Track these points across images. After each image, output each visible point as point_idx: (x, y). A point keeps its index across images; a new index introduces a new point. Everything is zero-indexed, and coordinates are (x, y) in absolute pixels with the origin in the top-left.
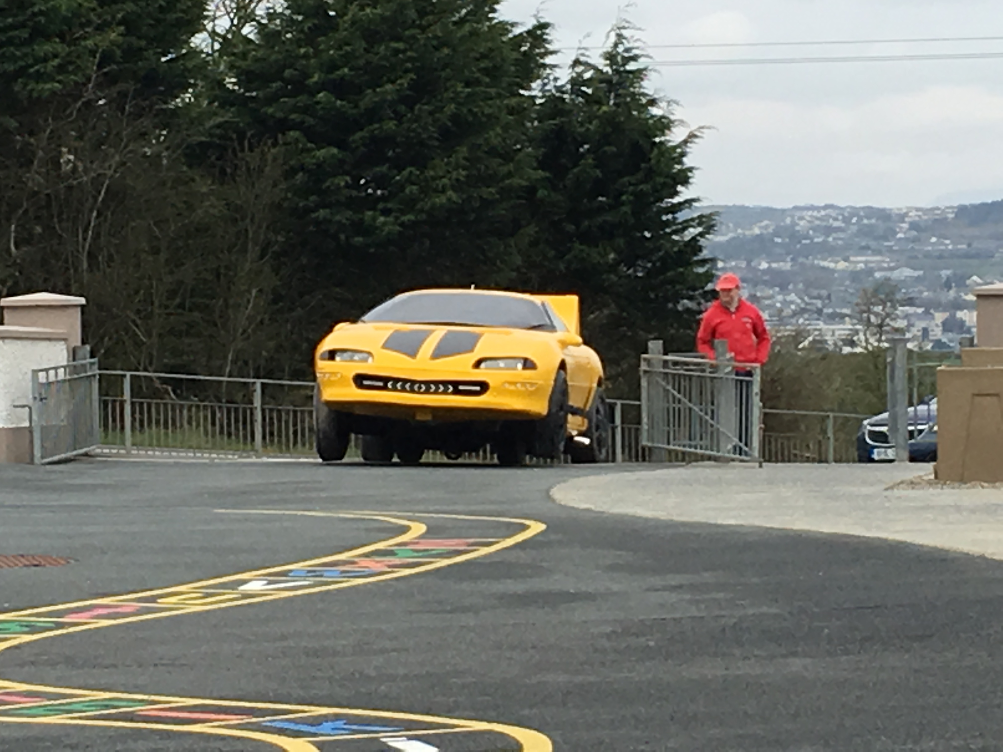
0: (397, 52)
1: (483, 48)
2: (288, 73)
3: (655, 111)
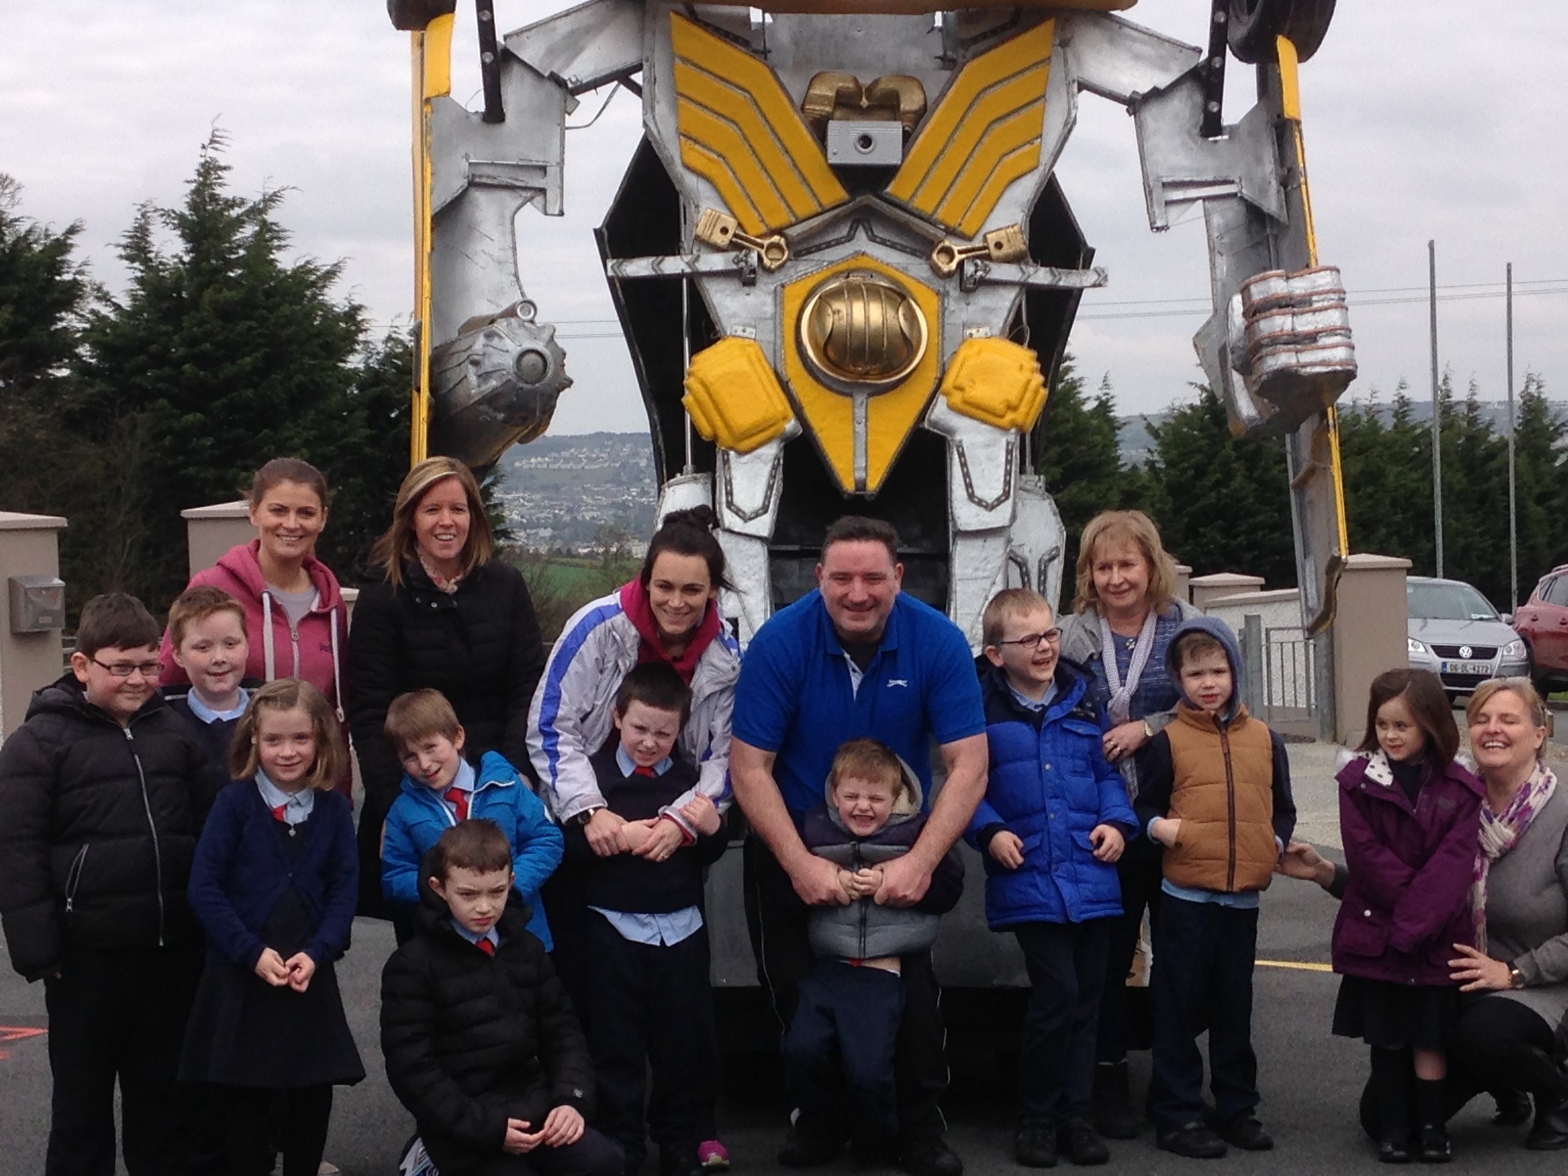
1: (315, 325)
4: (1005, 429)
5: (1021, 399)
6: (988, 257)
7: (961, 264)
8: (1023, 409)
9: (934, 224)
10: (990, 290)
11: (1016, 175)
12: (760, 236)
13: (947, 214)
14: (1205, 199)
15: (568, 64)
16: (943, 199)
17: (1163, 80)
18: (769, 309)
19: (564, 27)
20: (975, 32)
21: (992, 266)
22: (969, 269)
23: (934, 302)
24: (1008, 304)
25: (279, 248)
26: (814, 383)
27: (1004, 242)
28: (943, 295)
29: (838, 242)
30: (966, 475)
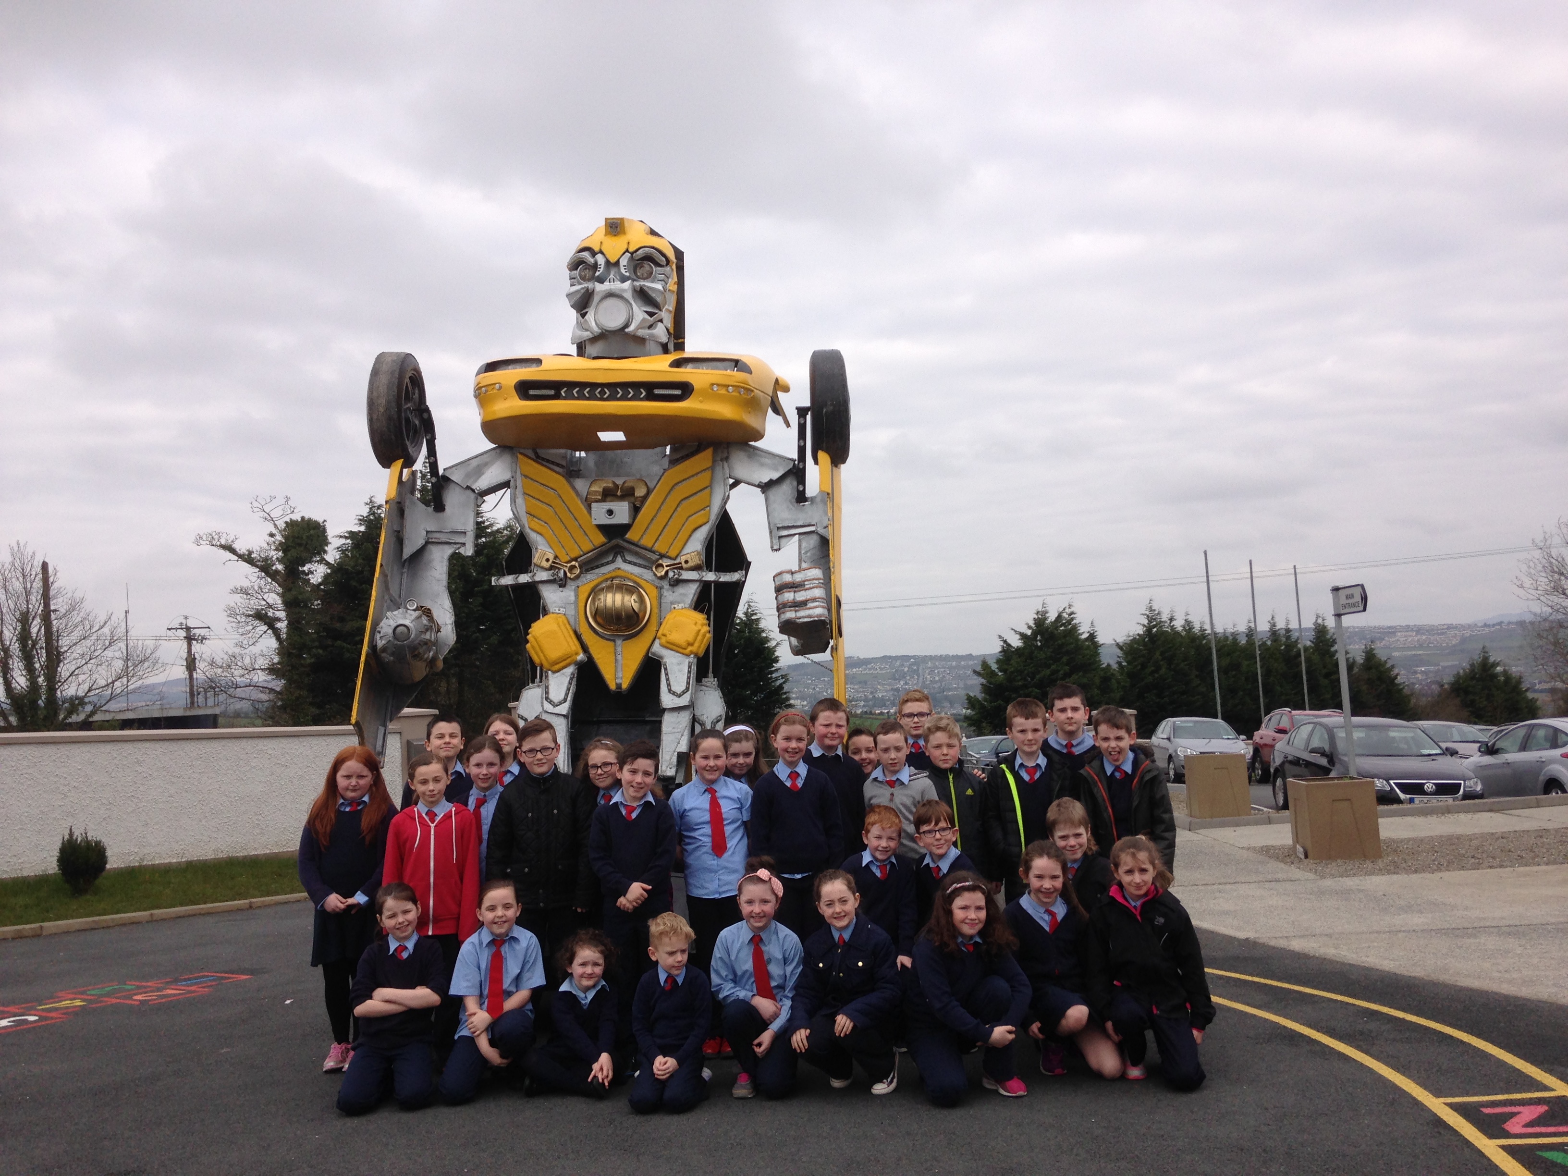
3: (763, 635)
4: (688, 655)
5: (695, 640)
6: (681, 568)
7: (667, 572)
8: (696, 644)
9: (654, 552)
10: (684, 584)
11: (696, 526)
12: (567, 562)
13: (660, 547)
14: (800, 534)
15: (476, 481)
16: (657, 540)
17: (775, 475)
18: (573, 598)
19: (474, 463)
20: (678, 456)
21: (682, 572)
22: (671, 574)
23: (654, 592)
24: (693, 592)
26: (595, 635)
27: (689, 560)
28: (660, 588)
29: (608, 563)
30: (668, 680)
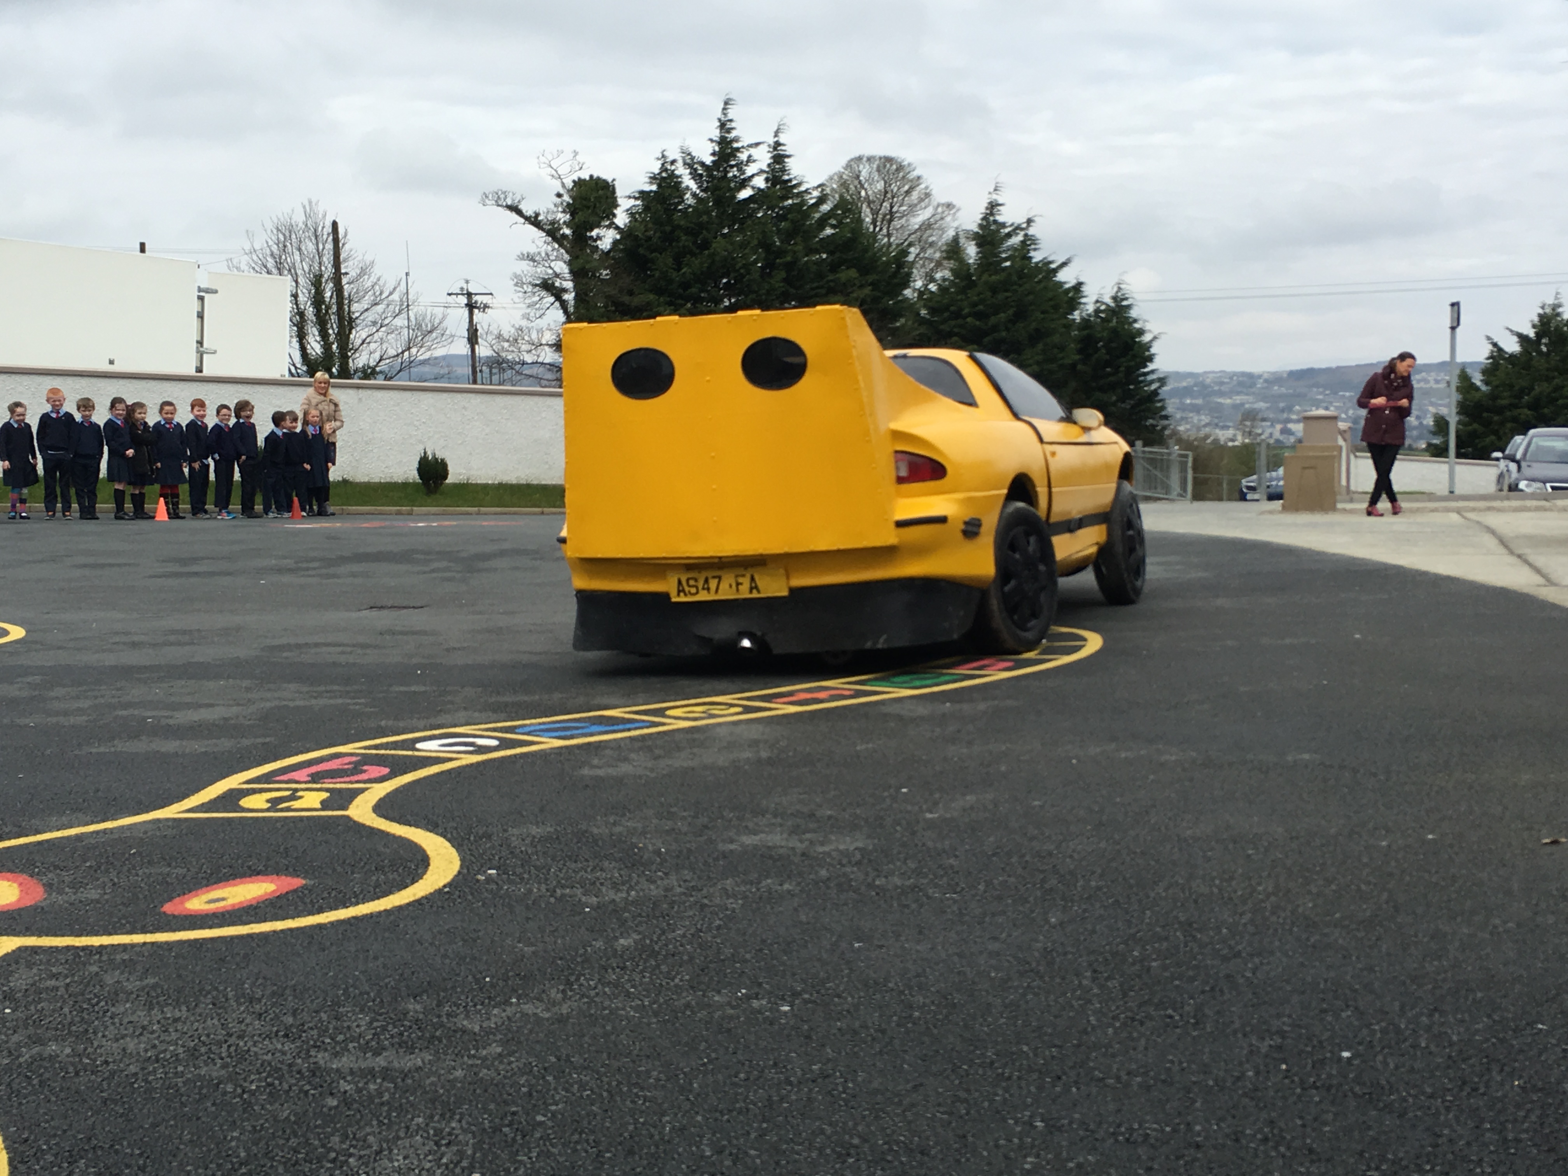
0: (1007, 298)
1: (1050, 295)
2: (952, 308)
3: (1137, 326)
25: (1035, 250)
